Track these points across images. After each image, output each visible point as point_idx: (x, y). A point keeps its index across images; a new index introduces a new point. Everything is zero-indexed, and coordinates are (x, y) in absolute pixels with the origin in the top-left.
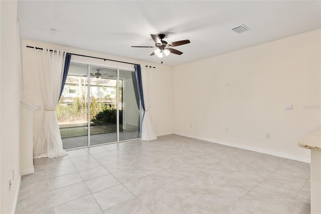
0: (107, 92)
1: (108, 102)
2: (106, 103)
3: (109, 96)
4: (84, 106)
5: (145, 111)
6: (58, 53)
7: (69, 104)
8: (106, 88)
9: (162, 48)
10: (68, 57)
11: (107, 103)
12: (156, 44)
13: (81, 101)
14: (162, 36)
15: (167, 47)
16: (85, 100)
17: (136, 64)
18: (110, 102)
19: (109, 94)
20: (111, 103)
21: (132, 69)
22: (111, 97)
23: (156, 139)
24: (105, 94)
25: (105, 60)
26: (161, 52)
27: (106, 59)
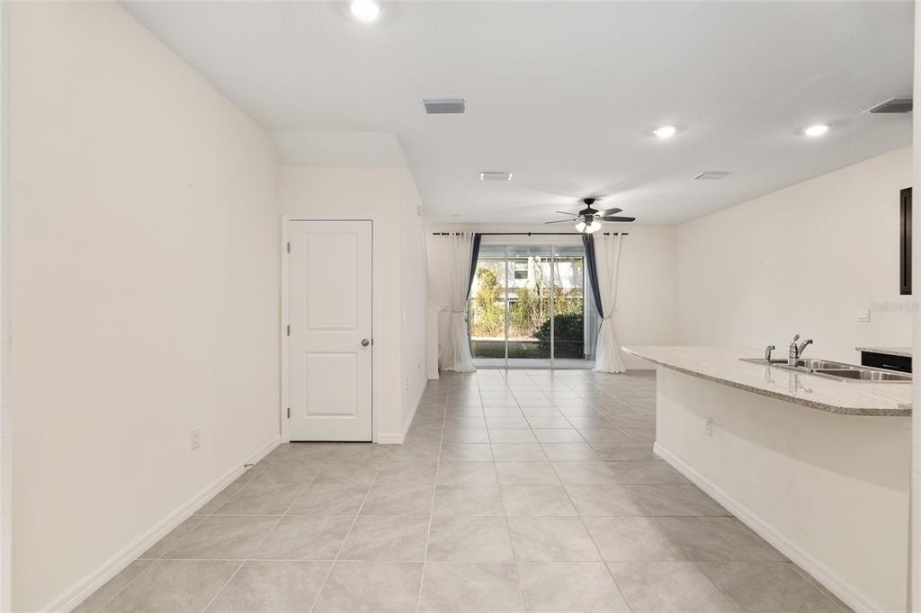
4: (538, 306)
5: (602, 317)
6: (465, 235)
7: (513, 303)
10: (478, 238)
13: (533, 296)
14: (588, 201)
16: (541, 294)
17: (585, 234)
21: (579, 242)
25: (529, 234)
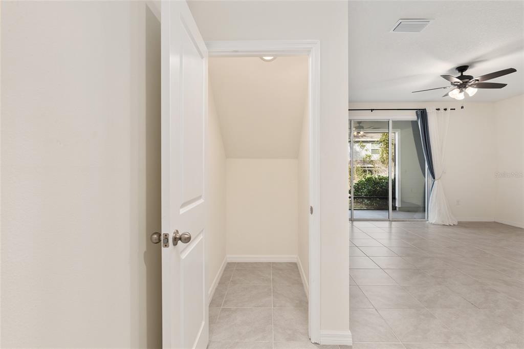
0: (366, 150)
1: (367, 167)
2: (365, 169)
3: (370, 156)
5: (434, 178)
8: (364, 144)
9: (462, 86)
11: (367, 169)
12: (452, 83)
14: (462, 69)
15: (473, 83)
17: (419, 109)
18: (371, 167)
19: (369, 153)
20: (372, 169)
21: (412, 116)
22: (372, 159)
23: (456, 223)
24: (363, 153)
25: (372, 110)
26: (461, 92)
27: (374, 110)
